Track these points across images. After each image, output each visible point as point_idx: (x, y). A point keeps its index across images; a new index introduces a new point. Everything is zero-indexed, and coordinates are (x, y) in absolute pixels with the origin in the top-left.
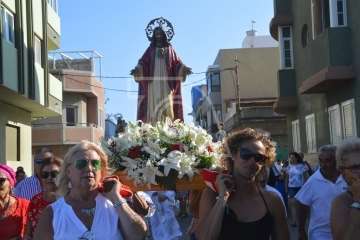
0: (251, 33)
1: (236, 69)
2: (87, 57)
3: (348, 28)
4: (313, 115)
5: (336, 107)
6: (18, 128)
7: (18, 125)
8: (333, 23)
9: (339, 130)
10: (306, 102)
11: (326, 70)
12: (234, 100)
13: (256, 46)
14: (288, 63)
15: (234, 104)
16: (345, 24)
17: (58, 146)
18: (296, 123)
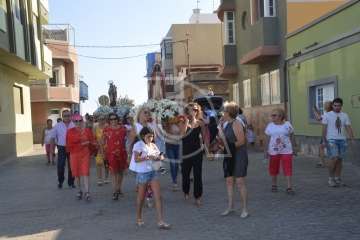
0: (197, 11)
1: (187, 41)
2: (63, 28)
3: (276, 18)
4: (249, 80)
5: (266, 75)
6: (21, 88)
7: (21, 85)
8: (266, 13)
9: (268, 91)
10: (245, 71)
11: (260, 48)
12: (184, 66)
13: (201, 22)
14: (231, 40)
15: (185, 69)
16: (274, 15)
17: (43, 103)
18: (236, 85)
